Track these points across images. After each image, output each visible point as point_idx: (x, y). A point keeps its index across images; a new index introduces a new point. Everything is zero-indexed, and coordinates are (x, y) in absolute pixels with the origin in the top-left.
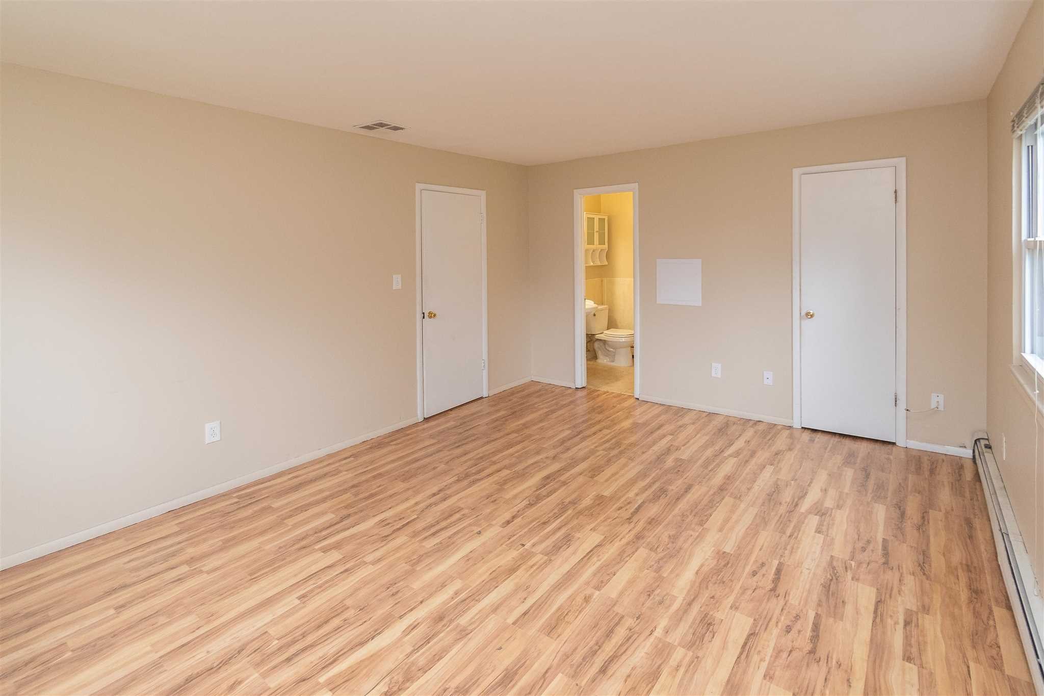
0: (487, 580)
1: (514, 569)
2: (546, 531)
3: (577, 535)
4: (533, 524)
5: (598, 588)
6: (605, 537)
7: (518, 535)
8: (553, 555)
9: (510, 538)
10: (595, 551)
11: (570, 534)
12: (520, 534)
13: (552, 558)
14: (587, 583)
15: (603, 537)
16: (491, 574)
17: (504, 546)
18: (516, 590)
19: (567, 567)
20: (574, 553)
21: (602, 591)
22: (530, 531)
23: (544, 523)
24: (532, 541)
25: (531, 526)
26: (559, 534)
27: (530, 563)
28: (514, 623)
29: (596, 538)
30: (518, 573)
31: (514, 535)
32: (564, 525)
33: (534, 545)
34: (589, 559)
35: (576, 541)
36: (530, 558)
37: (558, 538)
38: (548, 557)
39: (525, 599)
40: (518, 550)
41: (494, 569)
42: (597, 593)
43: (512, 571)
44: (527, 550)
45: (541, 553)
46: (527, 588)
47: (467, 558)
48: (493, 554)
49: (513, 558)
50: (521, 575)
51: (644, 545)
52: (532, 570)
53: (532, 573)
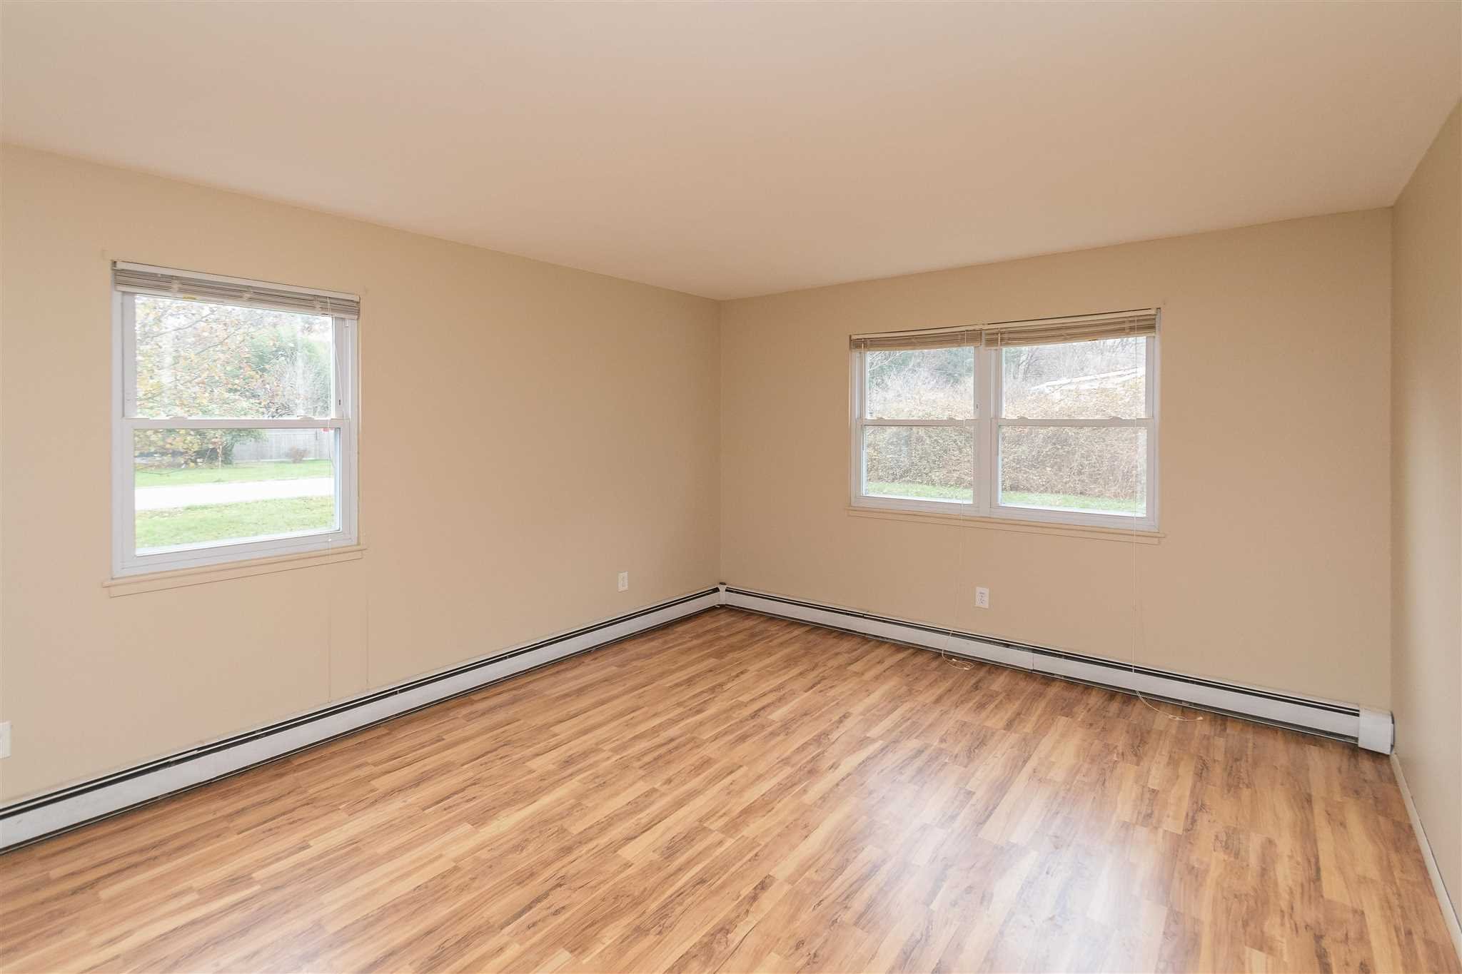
0: (776, 802)
1: (746, 813)
2: (700, 866)
3: (655, 857)
4: (719, 882)
5: (654, 790)
6: (615, 852)
7: (745, 860)
8: (697, 828)
9: (756, 855)
10: (639, 832)
11: (665, 858)
12: (740, 864)
13: (697, 823)
14: (663, 795)
15: (619, 852)
16: (773, 808)
17: (763, 844)
18: (742, 790)
19: (682, 812)
20: (669, 829)
21: (651, 787)
22: (725, 867)
23: (702, 881)
24: (722, 849)
25: (724, 877)
26: (681, 860)
27: (726, 819)
28: (741, 766)
29: (628, 852)
30: (740, 809)
31: (750, 860)
32: (672, 875)
33: (720, 843)
34: (653, 821)
35: (660, 847)
36: (726, 825)
37: (685, 852)
38: (702, 825)
39: (731, 784)
40: (743, 836)
41: (770, 814)
42: (656, 786)
43: (748, 811)
44: (731, 837)
45: (711, 831)
46: (729, 793)
47: (807, 830)
48: (776, 833)
49: (748, 826)
50: (738, 805)
51: (570, 837)
52: (723, 811)
53: (724, 807)
